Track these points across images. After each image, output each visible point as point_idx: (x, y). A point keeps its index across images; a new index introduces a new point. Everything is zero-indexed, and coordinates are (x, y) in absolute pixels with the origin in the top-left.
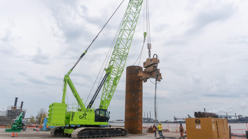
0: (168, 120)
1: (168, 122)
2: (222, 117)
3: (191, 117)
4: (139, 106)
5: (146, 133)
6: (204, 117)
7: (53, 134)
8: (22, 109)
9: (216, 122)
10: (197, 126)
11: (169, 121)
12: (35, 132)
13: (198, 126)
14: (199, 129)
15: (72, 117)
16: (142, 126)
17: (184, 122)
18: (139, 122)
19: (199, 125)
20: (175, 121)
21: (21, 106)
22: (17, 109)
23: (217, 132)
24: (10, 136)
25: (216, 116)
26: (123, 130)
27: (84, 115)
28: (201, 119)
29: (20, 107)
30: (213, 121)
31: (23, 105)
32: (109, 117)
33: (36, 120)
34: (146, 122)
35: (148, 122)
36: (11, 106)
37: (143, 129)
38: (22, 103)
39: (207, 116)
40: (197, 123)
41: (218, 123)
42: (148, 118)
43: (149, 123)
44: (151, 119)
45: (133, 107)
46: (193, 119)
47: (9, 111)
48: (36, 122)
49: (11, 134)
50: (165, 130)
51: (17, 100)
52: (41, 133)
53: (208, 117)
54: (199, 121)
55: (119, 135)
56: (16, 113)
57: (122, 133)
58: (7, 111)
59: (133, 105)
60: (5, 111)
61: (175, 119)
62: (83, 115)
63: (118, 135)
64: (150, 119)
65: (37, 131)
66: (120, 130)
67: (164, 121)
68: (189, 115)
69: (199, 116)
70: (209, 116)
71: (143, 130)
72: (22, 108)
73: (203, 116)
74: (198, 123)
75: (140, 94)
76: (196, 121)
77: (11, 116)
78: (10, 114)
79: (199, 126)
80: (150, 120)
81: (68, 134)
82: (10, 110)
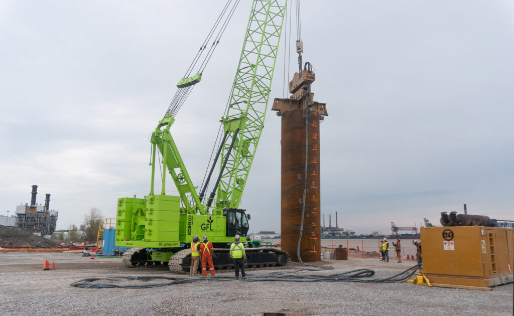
0: (377, 232)
1: (377, 235)
2: (506, 224)
3: (432, 225)
4: (312, 201)
5: (330, 261)
6: (463, 225)
7: (130, 263)
8: (50, 210)
9: (490, 235)
10: (445, 244)
11: (380, 234)
12: (87, 260)
13: (449, 245)
14: (449, 251)
15: (190, 227)
16: (320, 244)
17: (415, 235)
18: (314, 237)
19: (450, 242)
20: (395, 233)
21: (45, 204)
22: (37, 211)
23: (490, 257)
24: (39, 268)
25: (491, 222)
26: (277, 252)
27: (208, 221)
28: (455, 229)
29: (44, 207)
30: (482, 234)
31: (50, 202)
32: (247, 226)
33: (81, 233)
34: (328, 237)
35: (331, 235)
36: (24, 204)
37: (322, 250)
38: (48, 196)
39: (470, 222)
40: (446, 238)
41: (493, 237)
42: (330, 226)
43: (333, 238)
44: (339, 230)
45: (299, 203)
46: (437, 229)
47: (20, 216)
48: (82, 237)
49: (43, 265)
50: (371, 254)
51: (36, 190)
52: (102, 260)
53: (471, 224)
54: (452, 232)
55: (271, 263)
56: (36, 220)
57: (277, 260)
58: (17, 216)
59: (298, 200)
60: (12, 216)
61: (395, 229)
62: (206, 223)
63: (268, 263)
64: (336, 229)
65: (90, 257)
66: (271, 252)
67: (369, 234)
68: (426, 221)
69: (452, 222)
70: (474, 222)
71: (322, 254)
72: (48, 209)
73: (461, 223)
74: (448, 238)
75: (314, 174)
76: (443, 234)
77: (27, 226)
78: (24, 221)
79: (451, 245)
80: (336, 232)
81: (160, 262)
82: (24, 213)
